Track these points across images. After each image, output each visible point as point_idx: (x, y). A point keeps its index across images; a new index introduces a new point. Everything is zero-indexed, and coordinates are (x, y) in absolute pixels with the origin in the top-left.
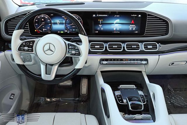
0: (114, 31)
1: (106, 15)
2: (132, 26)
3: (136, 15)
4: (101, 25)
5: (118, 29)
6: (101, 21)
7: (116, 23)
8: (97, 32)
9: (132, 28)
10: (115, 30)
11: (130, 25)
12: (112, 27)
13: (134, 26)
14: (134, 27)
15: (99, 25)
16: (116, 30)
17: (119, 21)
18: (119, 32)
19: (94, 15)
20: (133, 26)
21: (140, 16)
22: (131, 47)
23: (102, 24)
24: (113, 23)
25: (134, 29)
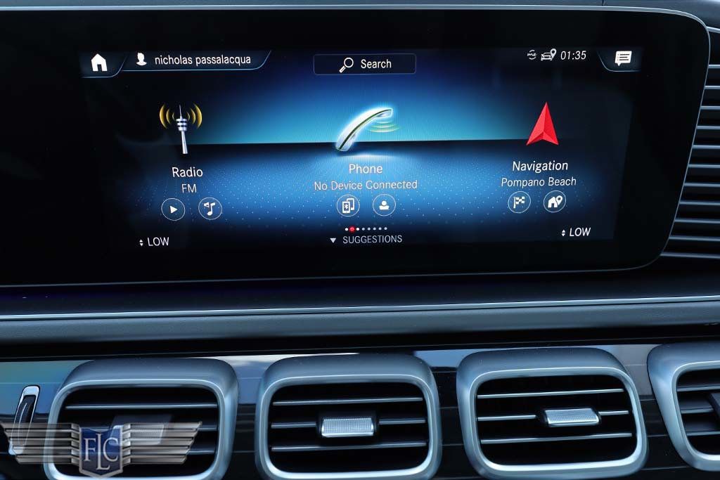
0: (338, 226)
1: (239, 60)
2: (531, 175)
3: (581, 55)
4: (192, 172)
5: (384, 207)
6: (191, 126)
7: (361, 147)
8: (165, 241)
9: (540, 195)
10: (351, 221)
11: (517, 166)
12: (319, 186)
13: (556, 174)
14: (552, 181)
15: (175, 171)
16: (365, 220)
17: (395, 120)
18: (398, 239)
19: (98, 62)
20: (545, 175)
21: (623, 57)
22: (540, 427)
23: (206, 155)
24: (327, 148)
25: (555, 202)
